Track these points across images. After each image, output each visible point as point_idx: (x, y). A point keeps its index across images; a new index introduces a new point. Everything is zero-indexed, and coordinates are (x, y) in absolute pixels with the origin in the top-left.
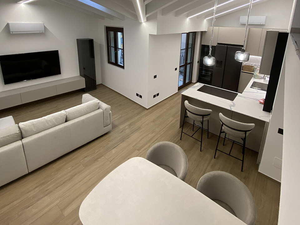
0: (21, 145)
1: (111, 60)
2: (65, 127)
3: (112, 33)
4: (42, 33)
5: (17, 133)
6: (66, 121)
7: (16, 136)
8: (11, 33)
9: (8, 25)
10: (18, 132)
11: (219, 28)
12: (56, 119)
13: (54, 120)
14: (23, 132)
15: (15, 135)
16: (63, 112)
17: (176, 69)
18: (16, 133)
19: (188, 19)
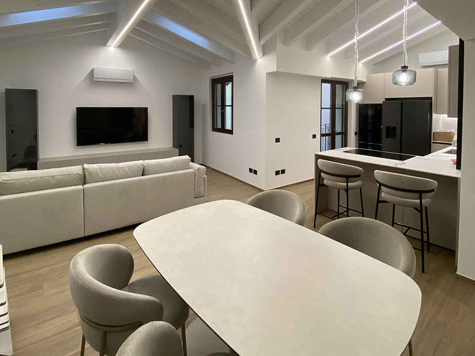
0: (81, 189)
1: (217, 126)
2: (140, 180)
3: (219, 86)
4: (130, 83)
5: (80, 175)
6: (142, 175)
7: (78, 178)
8: (95, 80)
9: (92, 71)
10: (81, 173)
11: (385, 75)
12: (130, 168)
13: (127, 169)
14: (87, 174)
15: (77, 176)
16: (141, 162)
17: (314, 136)
18: (78, 174)
19: (328, 58)
